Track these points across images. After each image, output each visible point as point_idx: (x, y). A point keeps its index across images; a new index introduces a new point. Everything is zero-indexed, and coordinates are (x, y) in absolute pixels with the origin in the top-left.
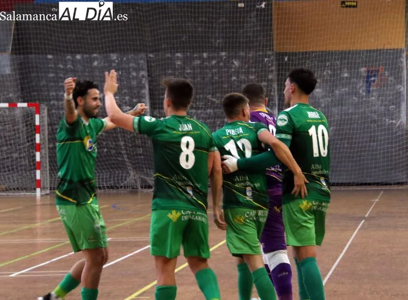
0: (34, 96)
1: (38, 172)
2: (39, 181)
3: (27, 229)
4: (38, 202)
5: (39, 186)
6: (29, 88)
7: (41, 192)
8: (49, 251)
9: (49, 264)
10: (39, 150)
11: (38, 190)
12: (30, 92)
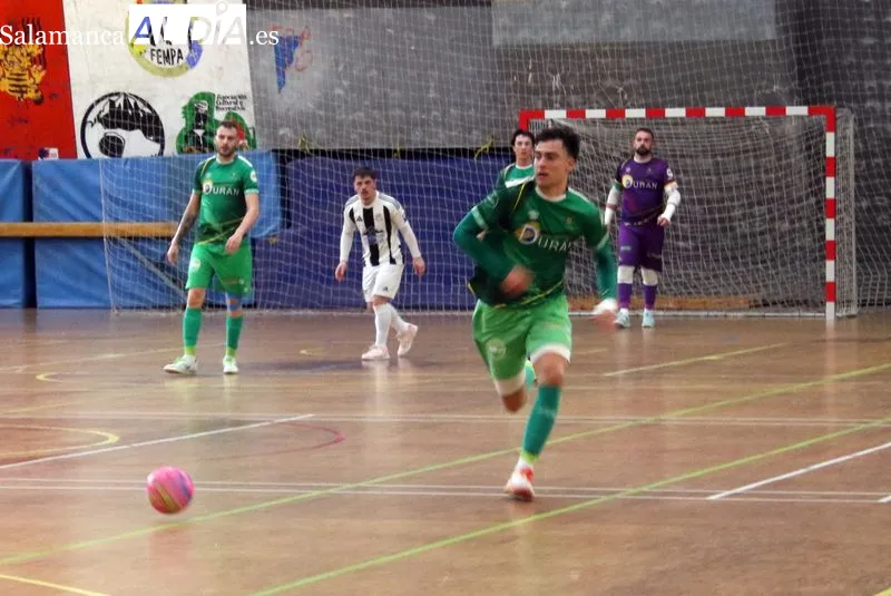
0: (829, 88)
1: (830, 265)
2: (833, 285)
3: (780, 395)
4: (831, 334)
5: (832, 298)
6: (817, 70)
7: (836, 311)
8: (811, 445)
9: (802, 475)
10: (832, 214)
11: (830, 306)
12: (819, 82)
